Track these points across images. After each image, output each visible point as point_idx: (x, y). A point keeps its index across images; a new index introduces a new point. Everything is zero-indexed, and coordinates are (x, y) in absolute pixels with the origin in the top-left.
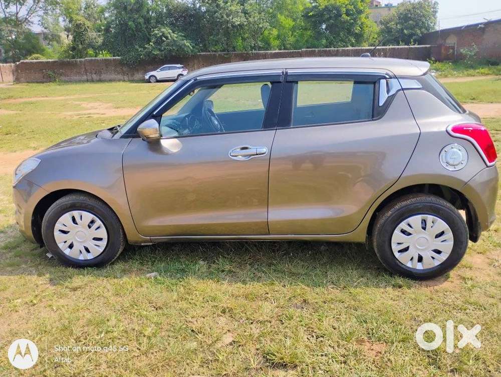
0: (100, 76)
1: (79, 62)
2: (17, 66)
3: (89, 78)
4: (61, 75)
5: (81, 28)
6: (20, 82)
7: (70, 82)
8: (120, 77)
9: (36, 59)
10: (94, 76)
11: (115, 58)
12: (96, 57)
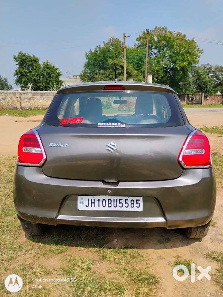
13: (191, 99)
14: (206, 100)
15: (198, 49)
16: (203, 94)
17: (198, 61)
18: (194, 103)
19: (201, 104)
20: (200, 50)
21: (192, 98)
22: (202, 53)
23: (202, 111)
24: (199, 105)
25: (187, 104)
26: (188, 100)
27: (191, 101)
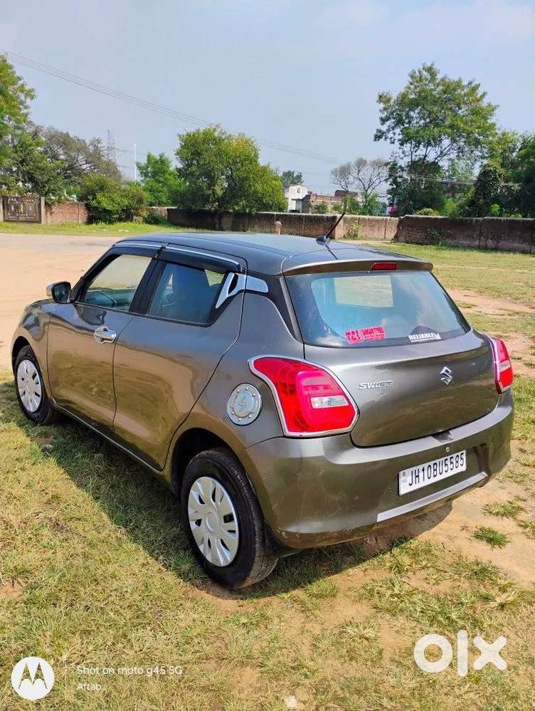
0: (498, 242)
1: (474, 222)
2: (401, 221)
3: (482, 244)
4: (447, 237)
5: (490, 176)
6: (397, 241)
7: (455, 247)
8: (525, 246)
9: (425, 215)
10: (490, 243)
11: (525, 219)
12: (500, 216)
13: (13, 208)
14: (51, 214)
15: (22, 86)
16: (43, 199)
17: (26, 116)
18: (24, 219)
19: (39, 222)
20: (27, 88)
21: (17, 207)
22: (32, 98)
23: (72, 243)
24: (35, 225)
25: (5, 221)
26: (6, 212)
27: (14, 214)
